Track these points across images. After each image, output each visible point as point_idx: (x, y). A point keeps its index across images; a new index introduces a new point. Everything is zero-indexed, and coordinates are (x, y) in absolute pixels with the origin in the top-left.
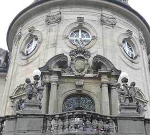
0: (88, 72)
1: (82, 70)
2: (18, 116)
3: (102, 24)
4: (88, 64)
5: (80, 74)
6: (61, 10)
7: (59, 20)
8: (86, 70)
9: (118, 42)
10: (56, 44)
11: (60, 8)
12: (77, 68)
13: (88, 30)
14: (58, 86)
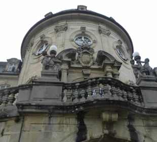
0: (93, 64)
1: (88, 63)
2: (34, 83)
3: (100, 33)
4: (93, 58)
5: (87, 65)
6: (68, 23)
7: (66, 29)
8: (91, 62)
9: (113, 47)
10: (64, 45)
11: (67, 21)
12: (83, 61)
13: (90, 37)
14: (67, 74)
